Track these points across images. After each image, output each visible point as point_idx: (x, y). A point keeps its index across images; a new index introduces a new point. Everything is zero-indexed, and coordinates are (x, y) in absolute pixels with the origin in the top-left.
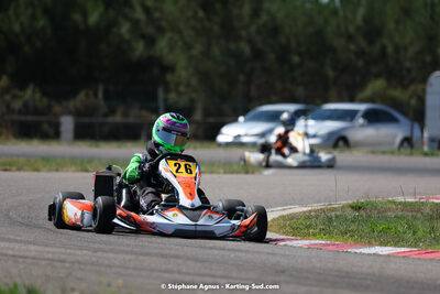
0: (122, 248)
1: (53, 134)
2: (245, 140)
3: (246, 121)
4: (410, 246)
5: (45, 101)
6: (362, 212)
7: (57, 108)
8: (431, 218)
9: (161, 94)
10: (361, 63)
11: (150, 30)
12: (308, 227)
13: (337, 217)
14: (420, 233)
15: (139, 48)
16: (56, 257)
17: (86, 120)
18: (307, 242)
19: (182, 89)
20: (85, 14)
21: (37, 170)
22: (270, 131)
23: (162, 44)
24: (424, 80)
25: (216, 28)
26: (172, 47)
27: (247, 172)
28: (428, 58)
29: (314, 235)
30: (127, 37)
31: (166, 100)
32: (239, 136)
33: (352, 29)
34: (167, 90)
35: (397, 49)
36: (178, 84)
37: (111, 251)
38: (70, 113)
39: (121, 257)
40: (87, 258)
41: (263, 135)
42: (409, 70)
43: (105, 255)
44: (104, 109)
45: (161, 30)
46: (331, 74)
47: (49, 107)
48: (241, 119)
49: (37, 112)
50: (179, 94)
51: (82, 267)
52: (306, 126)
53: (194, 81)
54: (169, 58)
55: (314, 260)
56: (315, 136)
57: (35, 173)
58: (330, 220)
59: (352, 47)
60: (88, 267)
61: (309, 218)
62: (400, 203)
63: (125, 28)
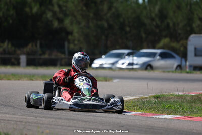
0: (49, 116)
1: (17, 63)
2: (105, 66)
3: (105, 57)
4: (181, 115)
5: (13, 48)
6: (159, 99)
7: (19, 52)
8: (190, 102)
9: (66, 44)
11: (61, 16)
12: (134, 106)
13: (147, 101)
14: (185, 109)
15: (56, 24)
16: (18, 120)
17: (32, 57)
18: (134, 113)
19: (76, 42)
20: (31, 8)
21: (9, 80)
22: (117, 62)
23: (67, 22)
24: (187, 39)
25: (92, 15)
26: (71, 23)
27: (106, 81)
28: (189, 29)
29: (137, 110)
30: (50, 19)
31: (68, 48)
32: (102, 64)
33: (153, 15)
34: (69, 43)
35: (174, 24)
36: (74, 41)
37: (43, 117)
38: (24, 53)
39: (48, 120)
40: (32, 120)
41: (113, 64)
42: (180, 34)
43: (41, 119)
44: (40, 52)
45: (66, 15)
46: (144, 36)
47: (15, 51)
48: (103, 56)
49: (9, 53)
50: (75, 45)
51: (30, 124)
52: (133, 60)
53: (82, 39)
54: (70, 28)
55: (137, 121)
56: (137, 64)
57: (9, 81)
58: (144, 103)
59: (154, 23)
60: (33, 125)
61: (134, 102)
62: (176, 95)
63: (50, 15)
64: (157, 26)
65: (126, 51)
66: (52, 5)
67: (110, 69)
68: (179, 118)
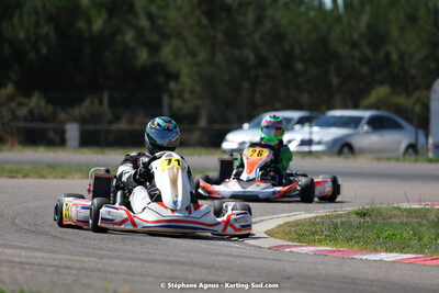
1: (59, 141)
3: (250, 128)
4: (416, 252)
5: (50, 108)
6: (367, 219)
7: (62, 116)
9: (166, 100)
10: (365, 70)
11: (154, 38)
12: (314, 233)
13: (342, 223)
14: (426, 240)
15: (143, 56)
16: (62, 264)
17: (91, 127)
18: (313, 249)
19: (187, 96)
20: (89, 22)
21: (43, 177)
23: (167, 52)
24: (429, 87)
25: (220, 36)
26: (176, 54)
28: (433, 66)
29: (320, 241)
30: (132, 44)
31: (170, 106)
32: (244, 143)
33: (355, 35)
34: (171, 97)
35: (402, 56)
36: (182, 92)
37: (116, 258)
38: (75, 120)
39: (127, 263)
40: (93, 265)
42: (413, 77)
43: (111, 261)
44: (110, 117)
45: (165, 37)
46: (335, 81)
47: (55, 114)
48: (246, 126)
49: (42, 119)
50: (184, 101)
51: (89, 273)
52: (311, 133)
53: (198, 89)
55: (320, 267)
56: (319, 143)
57: (41, 180)
58: (336, 227)
59: (357, 54)
60: (94, 274)
61: (314, 224)
62: (406, 210)
63: (129, 36)
64: (364, 61)
65: (296, 115)
66: (135, 15)
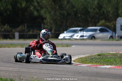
0: (35, 68)
1: (13, 37)
2: (66, 38)
4: (114, 65)
5: (10, 29)
6: (101, 56)
7: (14, 30)
8: (120, 58)
10: (97, 16)
11: (39, 8)
12: (86, 61)
13: (94, 58)
14: (117, 62)
15: (36, 13)
16: (17, 70)
17: (22, 33)
18: (86, 65)
19: (48, 24)
20: (21, 5)
21: (9, 47)
22: (73, 35)
23: (43, 12)
24: (116, 20)
25: (57, 7)
26: (45, 12)
27: (68, 47)
28: (116, 14)
29: (88, 63)
30: (33, 10)
31: (44, 27)
32: (65, 37)
34: (44, 24)
37: (32, 69)
38: (17, 32)
39: (35, 70)
40: (25, 71)
41: (71, 36)
42: (111, 17)
44: (27, 30)
45: (42, 8)
46: (89, 19)
47: (12, 30)
48: (65, 32)
49: (8, 32)
51: (24, 73)
52: (83, 34)
53: (52, 22)
54: (44, 16)
56: (86, 36)
58: (92, 59)
59: (95, 12)
60: (26, 73)
61: (86, 58)
62: (111, 54)
63: (32, 8)
64: (97, 13)
65: (79, 29)
67: (69, 39)
68: (114, 68)
